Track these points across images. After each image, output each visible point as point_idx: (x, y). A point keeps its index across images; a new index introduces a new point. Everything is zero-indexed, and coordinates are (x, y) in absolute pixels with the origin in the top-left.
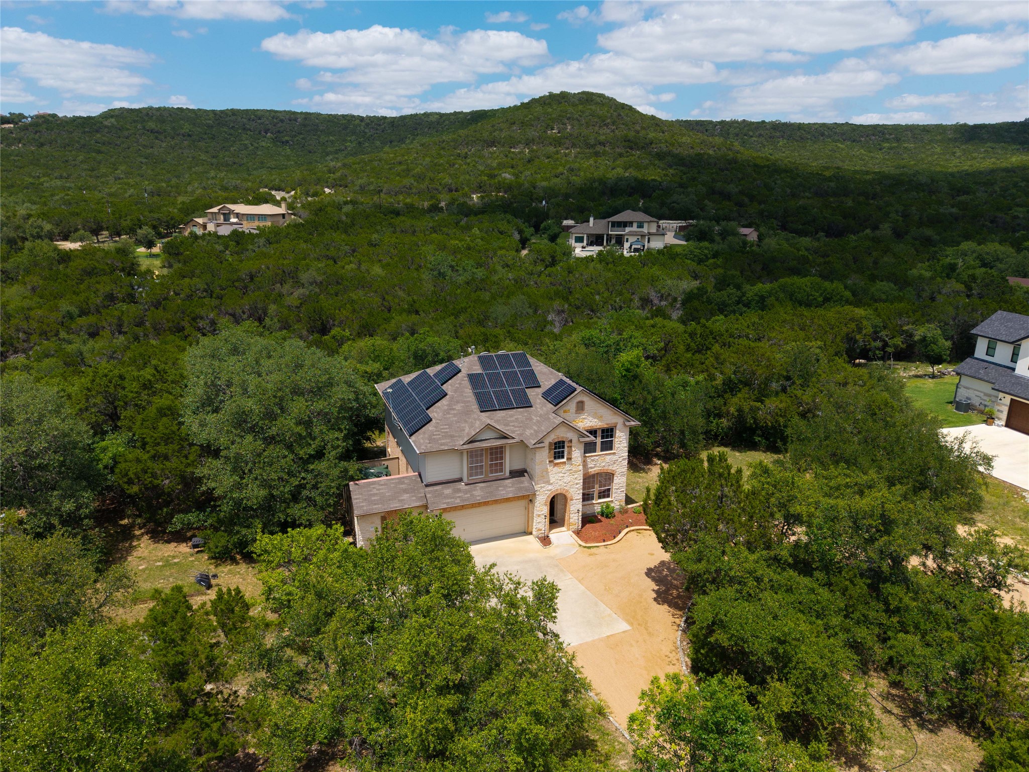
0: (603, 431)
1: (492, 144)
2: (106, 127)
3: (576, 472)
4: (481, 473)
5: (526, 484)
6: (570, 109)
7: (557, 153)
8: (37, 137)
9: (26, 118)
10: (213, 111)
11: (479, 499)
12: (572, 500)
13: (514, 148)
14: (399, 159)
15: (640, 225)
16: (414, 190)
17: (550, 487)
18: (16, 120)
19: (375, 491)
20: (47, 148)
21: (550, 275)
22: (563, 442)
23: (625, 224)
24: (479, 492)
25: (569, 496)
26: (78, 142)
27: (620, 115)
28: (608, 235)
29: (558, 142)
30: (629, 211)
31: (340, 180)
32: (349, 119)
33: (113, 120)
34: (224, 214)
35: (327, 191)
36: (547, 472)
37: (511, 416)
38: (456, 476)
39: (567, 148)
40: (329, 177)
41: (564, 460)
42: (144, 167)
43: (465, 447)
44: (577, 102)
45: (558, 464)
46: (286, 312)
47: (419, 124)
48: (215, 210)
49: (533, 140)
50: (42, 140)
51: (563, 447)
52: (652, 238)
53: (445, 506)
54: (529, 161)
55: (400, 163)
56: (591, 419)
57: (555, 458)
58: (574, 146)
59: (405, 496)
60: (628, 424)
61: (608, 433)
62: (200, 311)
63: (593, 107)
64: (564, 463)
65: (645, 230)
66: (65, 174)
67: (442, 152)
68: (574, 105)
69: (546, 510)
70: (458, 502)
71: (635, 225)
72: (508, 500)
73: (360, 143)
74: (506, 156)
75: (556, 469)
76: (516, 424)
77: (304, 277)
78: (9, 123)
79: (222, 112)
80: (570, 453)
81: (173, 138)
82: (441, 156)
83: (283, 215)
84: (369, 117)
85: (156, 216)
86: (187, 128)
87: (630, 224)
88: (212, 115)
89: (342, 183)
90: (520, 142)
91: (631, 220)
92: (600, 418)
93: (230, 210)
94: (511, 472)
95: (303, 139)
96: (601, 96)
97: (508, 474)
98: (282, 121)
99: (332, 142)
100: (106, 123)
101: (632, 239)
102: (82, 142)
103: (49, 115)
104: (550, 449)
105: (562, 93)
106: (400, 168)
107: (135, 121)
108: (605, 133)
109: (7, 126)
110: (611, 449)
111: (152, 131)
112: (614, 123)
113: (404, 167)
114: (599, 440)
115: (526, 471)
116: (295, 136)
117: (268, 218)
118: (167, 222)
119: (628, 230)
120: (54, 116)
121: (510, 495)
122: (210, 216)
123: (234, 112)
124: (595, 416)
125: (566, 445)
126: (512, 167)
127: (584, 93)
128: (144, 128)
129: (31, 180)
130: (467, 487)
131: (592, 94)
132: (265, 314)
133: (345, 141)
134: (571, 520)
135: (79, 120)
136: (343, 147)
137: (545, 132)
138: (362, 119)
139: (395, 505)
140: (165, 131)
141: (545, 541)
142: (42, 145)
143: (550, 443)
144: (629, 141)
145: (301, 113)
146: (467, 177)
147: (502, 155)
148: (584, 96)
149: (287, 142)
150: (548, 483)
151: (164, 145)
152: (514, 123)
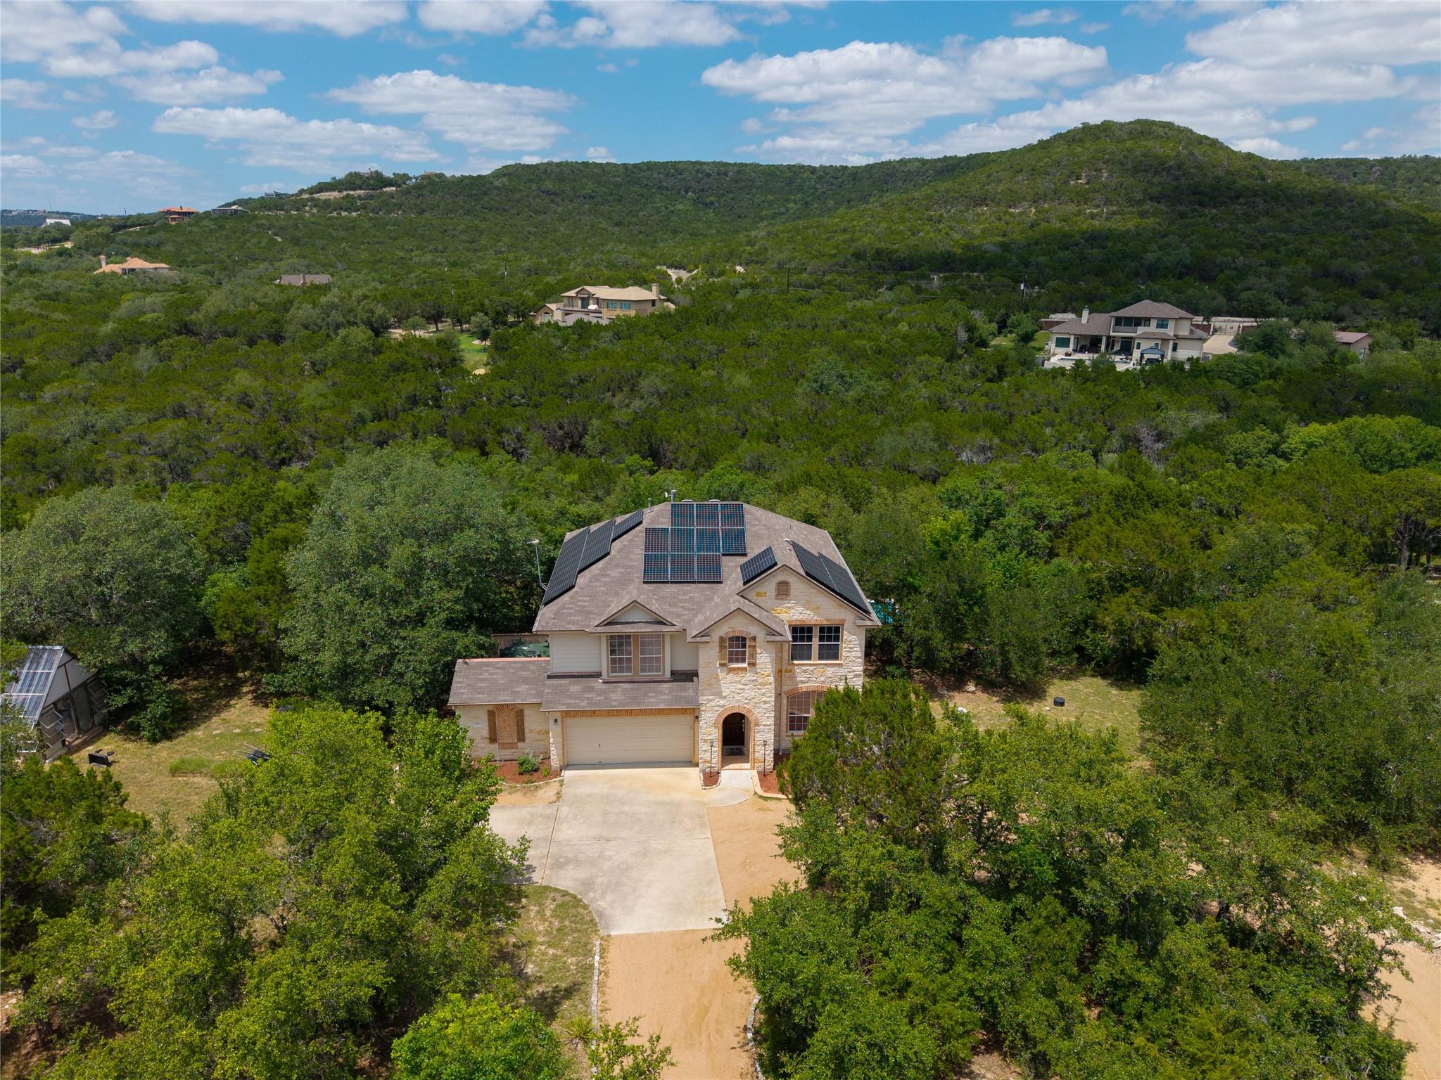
0: (822, 629)
1: (983, 201)
2: (497, 188)
3: (763, 684)
4: (629, 669)
5: (691, 693)
6: (1112, 147)
8: (418, 202)
9: (410, 179)
10: (625, 166)
11: (616, 706)
12: (757, 725)
13: (1015, 207)
14: (843, 225)
15: (1162, 324)
17: (722, 702)
18: (400, 182)
19: (486, 675)
20: (427, 215)
21: (987, 394)
22: (744, 639)
23: (1138, 322)
24: (618, 696)
25: (752, 718)
26: (463, 208)
27: (1192, 153)
28: (1109, 337)
29: (1083, 198)
30: (1146, 302)
31: (757, 254)
32: (796, 170)
33: (505, 179)
34: (582, 299)
35: (739, 268)
36: (718, 680)
37: (685, 593)
38: (592, 668)
39: (1097, 206)
40: (744, 251)
41: (745, 665)
42: (532, 238)
43: (599, 629)
44: (1126, 137)
45: (734, 669)
46: (610, 428)
47: (892, 175)
48: (572, 293)
49: (1045, 195)
50: (423, 206)
51: (744, 646)
52: (1180, 343)
53: (564, 708)
55: (845, 231)
56: (800, 609)
57: (731, 661)
58: (1108, 202)
59: (523, 688)
60: (860, 623)
61: (831, 633)
62: (508, 423)
63: (1150, 144)
64: (744, 669)
65: (1170, 332)
66: (440, 247)
67: (907, 215)
68: (1120, 141)
69: (715, 734)
70: (584, 705)
71: (1154, 323)
72: (661, 712)
73: (807, 203)
74: (1000, 219)
75: (731, 677)
76: (687, 605)
77: (645, 384)
78: (392, 185)
79: (635, 166)
80: (753, 656)
81: (572, 201)
82: (903, 219)
83: (653, 302)
84: (823, 168)
85: (504, 299)
86: (590, 186)
87: (1146, 321)
88: (622, 170)
89: (761, 258)
90: (1024, 198)
91: (1148, 315)
92: (816, 609)
93: (589, 293)
94: (673, 673)
95: (732, 199)
96: (1169, 125)
97: (668, 675)
98: (708, 175)
99: (771, 203)
100: (496, 183)
101: (1145, 345)
102: (467, 206)
103: (436, 175)
104: (722, 647)
105: (1104, 123)
107: (530, 181)
109: (388, 189)
110: (836, 657)
111: (548, 193)
113: (847, 236)
114: (816, 642)
115: (697, 675)
116: (723, 195)
117: (633, 305)
118: (517, 307)
119: (1141, 330)
120: (441, 176)
121: (662, 706)
122: (566, 301)
123: (650, 166)
124: (807, 605)
125: (748, 643)
127: (1138, 122)
128: (539, 189)
129: (402, 254)
130: (604, 686)
131: (1153, 123)
132: (585, 431)
133: (787, 200)
134: (757, 755)
135: (467, 181)
136: (783, 210)
137: (1066, 183)
138: (813, 170)
139: (504, 698)
140: (563, 192)
141: (711, 779)
142: (423, 211)
143: (722, 640)
144: (1201, 193)
145: (735, 164)
147: (993, 218)
148: (1138, 127)
149: (712, 203)
150: (719, 694)
151: (560, 209)
152: (1021, 171)
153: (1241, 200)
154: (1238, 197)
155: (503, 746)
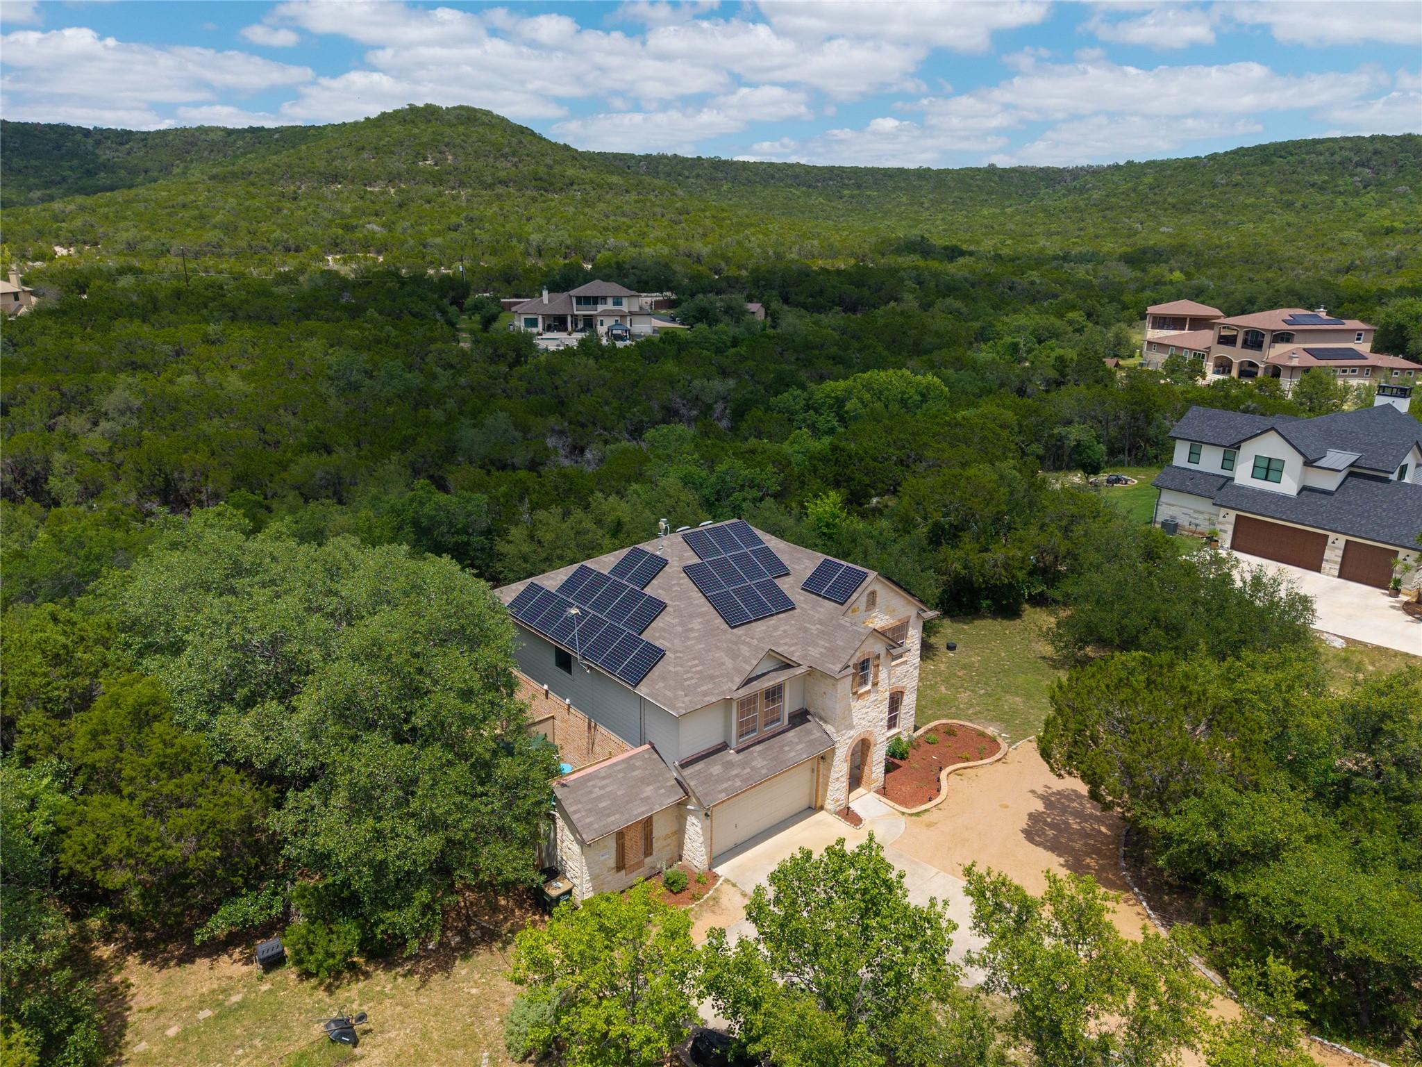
1: (335, 178)
3: (881, 702)
4: (754, 729)
5: (817, 734)
6: (448, 131)
7: (440, 194)
11: (765, 773)
12: (874, 745)
13: (371, 185)
14: (181, 199)
15: (618, 302)
16: (227, 250)
17: (852, 733)
19: (598, 792)
22: (868, 659)
23: (595, 300)
24: (758, 761)
25: (872, 740)
27: (521, 142)
28: (572, 316)
29: (437, 179)
30: (598, 282)
35: (61, 251)
36: (850, 710)
37: (776, 628)
38: (720, 740)
39: (453, 188)
41: (868, 687)
43: (741, 693)
44: (455, 121)
45: (862, 694)
49: (399, 174)
51: (868, 668)
52: (635, 319)
53: (724, 797)
54: (400, 206)
57: (859, 686)
58: (462, 184)
59: (648, 791)
60: (922, 616)
63: (480, 130)
64: (868, 692)
65: (625, 308)
68: (451, 125)
69: (845, 769)
71: (610, 301)
74: (362, 198)
75: (861, 703)
80: (876, 676)
82: (252, 197)
83: (16, 296)
87: (603, 299)
90: (378, 177)
91: (603, 294)
94: (791, 718)
96: (488, 113)
97: (787, 722)
101: (608, 322)
105: (428, 106)
106: (188, 214)
108: (504, 168)
112: (514, 154)
113: (194, 212)
115: (809, 713)
119: (600, 308)
124: (890, 611)
125: (871, 661)
126: (377, 215)
127: (461, 108)
134: (873, 775)
137: (415, 163)
141: (849, 816)
143: (856, 665)
144: (541, 179)
146: (307, 228)
147: (355, 197)
148: (463, 113)
152: (363, 148)
153: (575, 187)
154: (572, 184)
155: (631, 870)
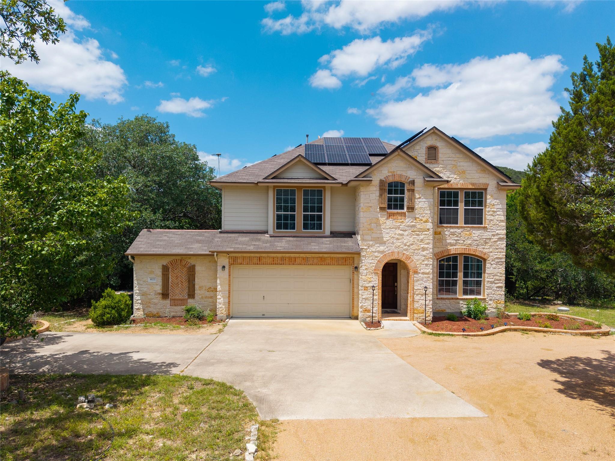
0: (467, 193)
4: (293, 226)
12: (416, 272)
17: (382, 248)
19: (165, 238)
22: (403, 185)
24: (283, 244)
36: (378, 225)
37: (342, 170)
38: (260, 227)
51: (402, 192)
56: (448, 173)
57: (390, 207)
59: (196, 246)
61: (475, 198)
64: (403, 215)
69: (376, 281)
70: (250, 249)
75: (391, 222)
76: (344, 174)
80: (411, 199)
92: (462, 173)
94: (331, 233)
97: (328, 233)
104: (381, 189)
110: (482, 224)
114: (461, 207)
115: (354, 233)
121: (324, 251)
124: (454, 169)
130: (270, 239)
134: (416, 305)
139: (178, 251)
141: (372, 324)
143: (382, 182)
150: (380, 241)
155: (175, 303)
